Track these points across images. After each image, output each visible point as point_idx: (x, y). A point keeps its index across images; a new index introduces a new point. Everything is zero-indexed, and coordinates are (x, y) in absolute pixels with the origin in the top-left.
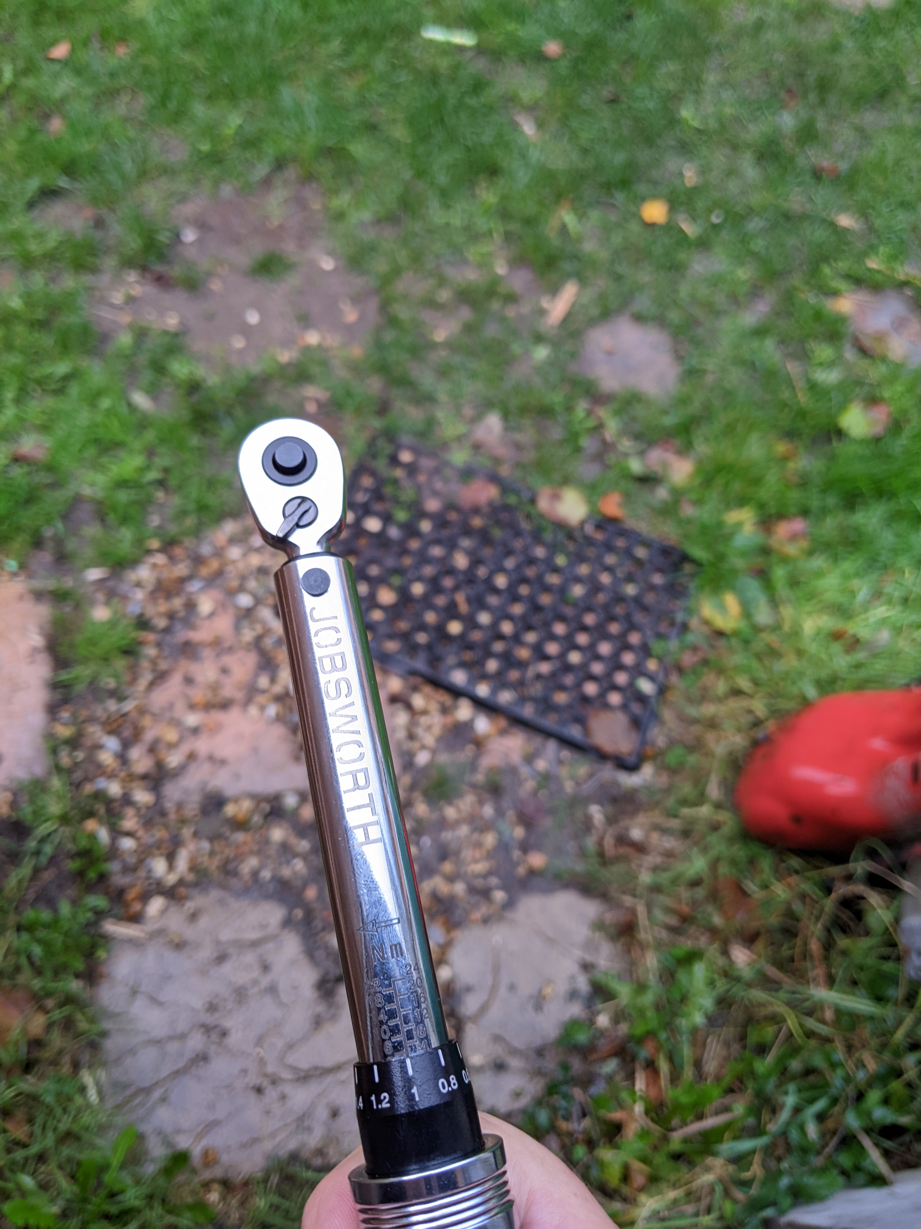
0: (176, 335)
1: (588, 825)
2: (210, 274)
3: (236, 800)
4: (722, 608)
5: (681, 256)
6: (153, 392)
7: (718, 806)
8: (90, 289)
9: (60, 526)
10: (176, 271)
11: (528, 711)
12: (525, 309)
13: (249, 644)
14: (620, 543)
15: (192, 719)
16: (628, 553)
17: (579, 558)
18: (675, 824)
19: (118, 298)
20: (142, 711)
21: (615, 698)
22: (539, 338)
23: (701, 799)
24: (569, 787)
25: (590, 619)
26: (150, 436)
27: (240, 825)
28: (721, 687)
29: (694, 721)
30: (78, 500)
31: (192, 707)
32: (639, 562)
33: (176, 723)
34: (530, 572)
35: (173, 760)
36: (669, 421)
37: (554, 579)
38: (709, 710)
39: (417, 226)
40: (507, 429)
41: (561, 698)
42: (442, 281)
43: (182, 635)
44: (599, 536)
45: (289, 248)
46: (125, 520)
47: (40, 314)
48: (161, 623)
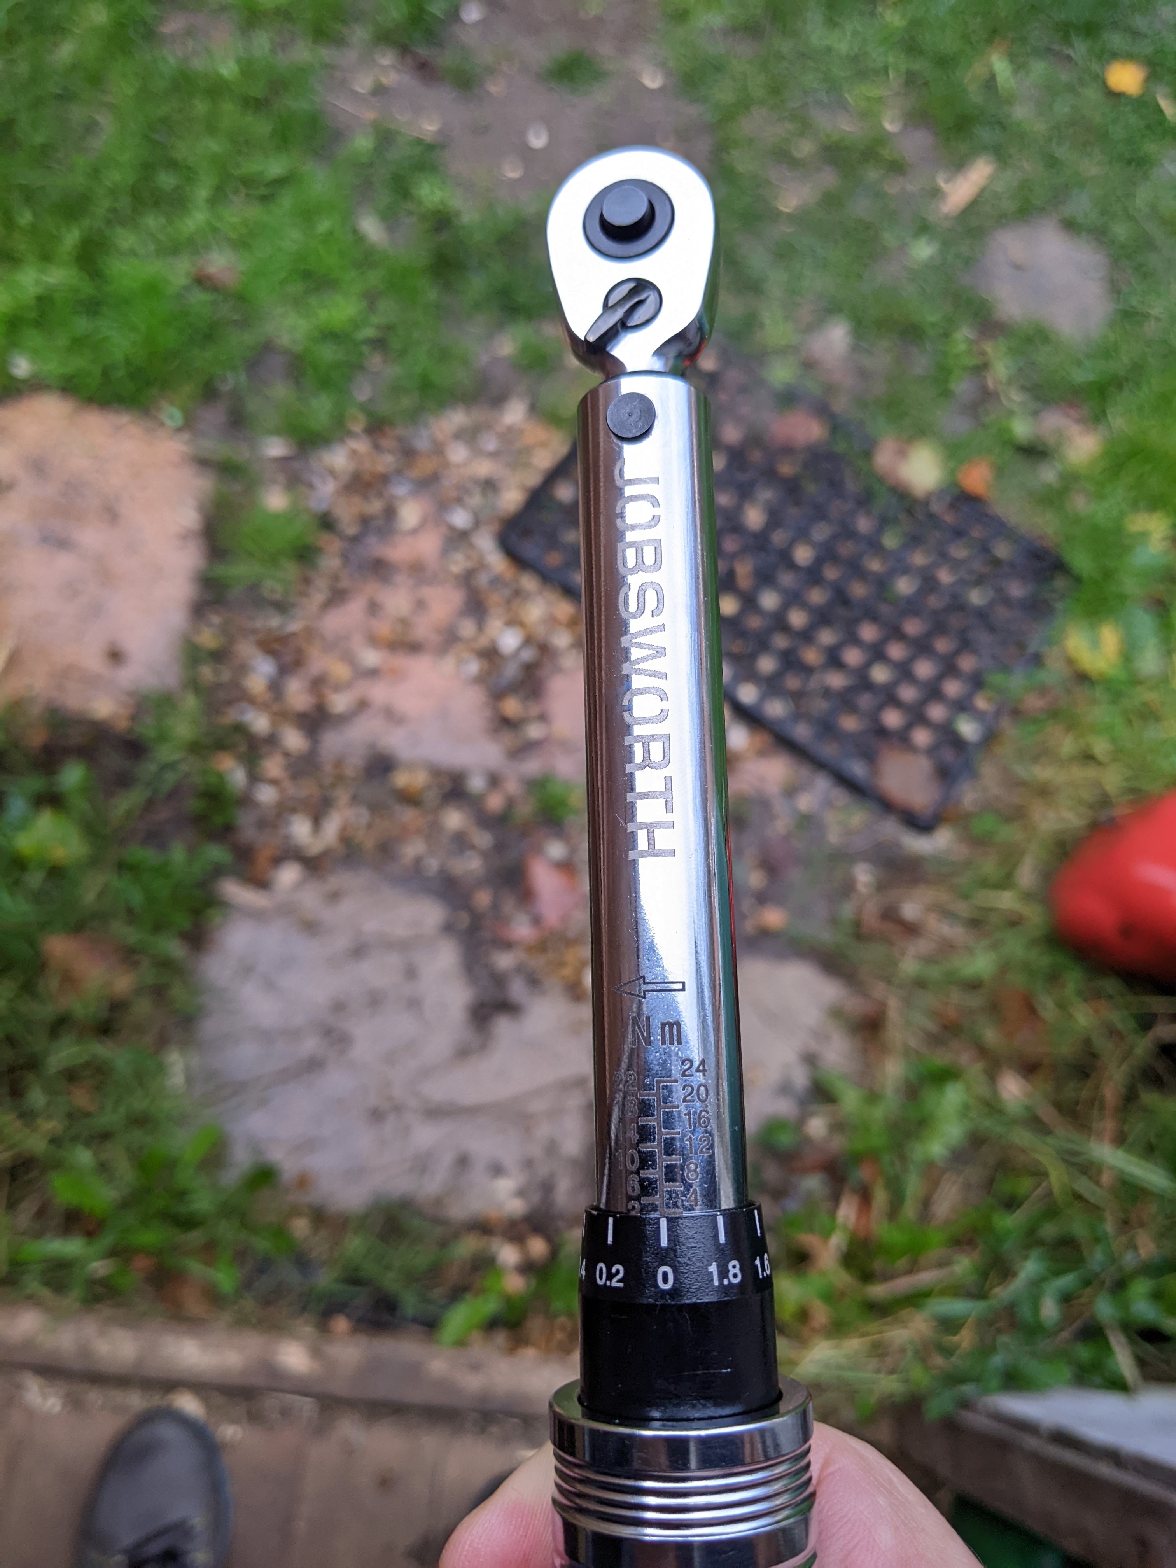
0: (431, 147)
1: (848, 888)
2: (490, 71)
3: (411, 766)
4: (1096, 644)
5: (1150, 147)
6: (389, 218)
7: (1028, 897)
8: (329, 67)
9: (243, 378)
10: (446, 59)
11: (802, 732)
12: (912, 185)
13: (457, 577)
14: (977, 532)
15: (371, 657)
16: (985, 549)
17: (914, 541)
18: (962, 908)
19: (363, 84)
20: (310, 633)
21: (922, 737)
22: (924, 228)
23: (1005, 882)
24: (834, 837)
25: (913, 627)
26: (374, 278)
27: (409, 799)
28: (1068, 745)
29: (1021, 784)
30: (267, 348)
31: (374, 641)
32: (996, 562)
33: (349, 658)
34: (846, 549)
35: (340, 703)
36: (1080, 376)
37: (875, 565)
38: (1043, 773)
39: (786, 46)
40: (855, 348)
41: (850, 723)
42: (805, 127)
43: (375, 548)
44: (949, 518)
45: (604, 49)
46: (325, 383)
47: (257, 90)
48: (351, 530)
